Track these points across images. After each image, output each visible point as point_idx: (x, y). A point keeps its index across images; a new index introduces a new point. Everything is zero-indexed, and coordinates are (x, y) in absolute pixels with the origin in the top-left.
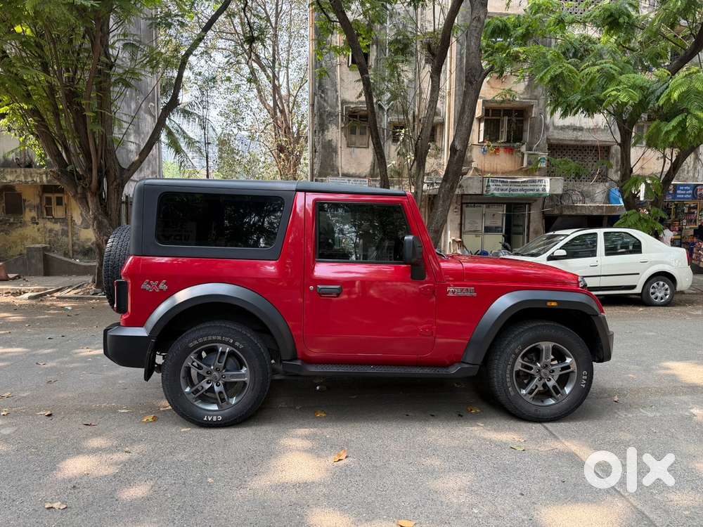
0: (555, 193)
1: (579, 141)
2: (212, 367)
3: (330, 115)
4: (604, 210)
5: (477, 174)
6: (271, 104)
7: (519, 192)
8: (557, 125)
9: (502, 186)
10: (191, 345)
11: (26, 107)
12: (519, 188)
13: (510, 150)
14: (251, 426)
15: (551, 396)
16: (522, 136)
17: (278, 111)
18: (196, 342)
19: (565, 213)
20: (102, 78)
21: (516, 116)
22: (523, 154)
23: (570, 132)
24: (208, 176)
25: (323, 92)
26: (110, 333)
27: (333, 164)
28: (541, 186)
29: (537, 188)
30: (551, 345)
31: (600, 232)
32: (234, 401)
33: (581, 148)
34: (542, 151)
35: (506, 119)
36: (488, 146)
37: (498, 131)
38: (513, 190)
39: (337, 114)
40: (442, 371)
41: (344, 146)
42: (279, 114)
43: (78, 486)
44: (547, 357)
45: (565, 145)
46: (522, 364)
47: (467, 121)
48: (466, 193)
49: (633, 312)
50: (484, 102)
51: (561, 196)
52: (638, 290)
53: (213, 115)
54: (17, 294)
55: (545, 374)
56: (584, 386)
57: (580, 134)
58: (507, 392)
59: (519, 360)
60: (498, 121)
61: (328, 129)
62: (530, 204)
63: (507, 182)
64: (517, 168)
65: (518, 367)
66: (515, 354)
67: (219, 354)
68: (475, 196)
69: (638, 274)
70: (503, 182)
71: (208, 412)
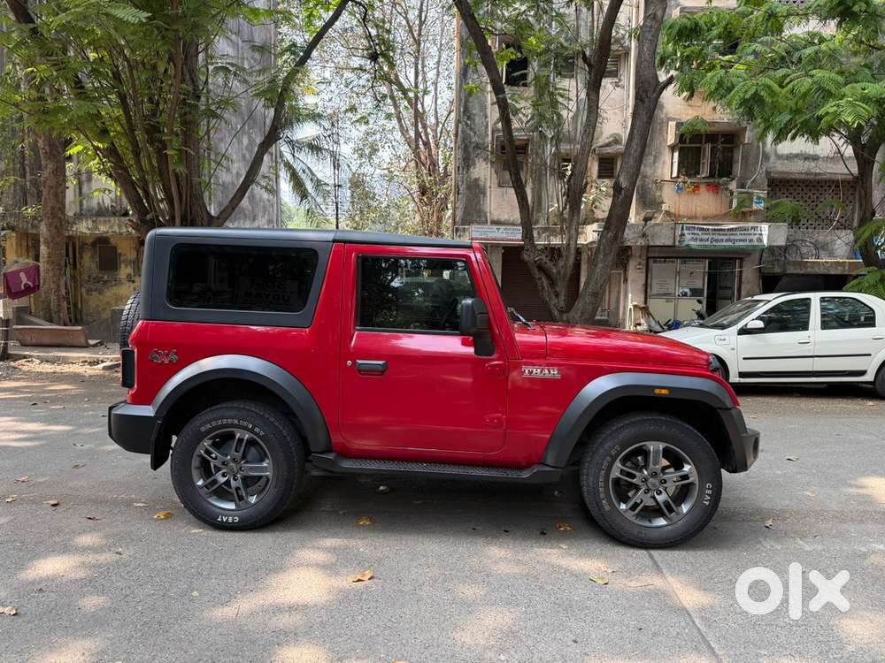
0: (775, 244)
1: (812, 174)
2: (229, 457)
3: (477, 146)
4: (847, 268)
5: (668, 218)
6: (412, 134)
7: (724, 244)
8: (781, 153)
9: (701, 235)
10: (203, 429)
11: (101, 146)
12: (724, 238)
13: (714, 188)
14: (275, 531)
15: (663, 515)
16: (731, 167)
17: (421, 143)
18: (208, 426)
19: (788, 272)
20: (187, 109)
21: (723, 142)
22: (732, 193)
23: (801, 163)
24: (337, 227)
25: (469, 118)
26: (115, 412)
27: (480, 209)
28: (755, 234)
29: (751, 237)
30: (661, 446)
31: (815, 298)
32: (253, 500)
33: (816, 184)
34: (758, 188)
35: (708, 147)
36: (684, 182)
37: (698, 163)
38: (717, 241)
39: (486, 145)
40: (512, 475)
41: (495, 185)
42: (421, 146)
43: (44, 589)
44: (656, 463)
45: (792, 179)
46: (622, 470)
47: (635, 151)
48: (651, 244)
49: (858, 407)
50: (679, 125)
51: (785, 249)
52: (869, 377)
53: (346, 150)
54: (94, 363)
55: (654, 485)
56: (707, 503)
57: (813, 164)
58: (600, 507)
59: (618, 464)
60: (699, 149)
61: (474, 164)
62: (741, 260)
63: (708, 229)
64: (724, 211)
65: (615, 473)
66: (612, 457)
67: (236, 440)
68: (665, 248)
69: (870, 355)
70: (703, 229)
71: (223, 512)
